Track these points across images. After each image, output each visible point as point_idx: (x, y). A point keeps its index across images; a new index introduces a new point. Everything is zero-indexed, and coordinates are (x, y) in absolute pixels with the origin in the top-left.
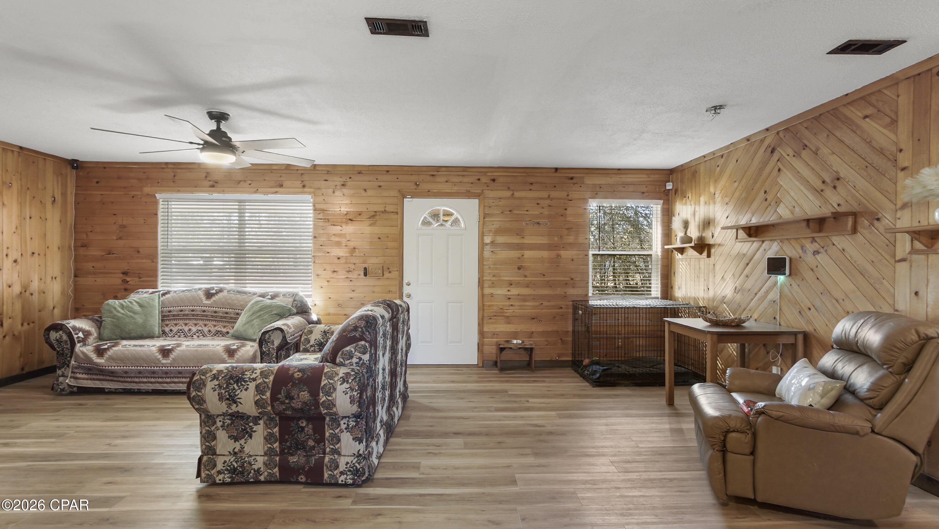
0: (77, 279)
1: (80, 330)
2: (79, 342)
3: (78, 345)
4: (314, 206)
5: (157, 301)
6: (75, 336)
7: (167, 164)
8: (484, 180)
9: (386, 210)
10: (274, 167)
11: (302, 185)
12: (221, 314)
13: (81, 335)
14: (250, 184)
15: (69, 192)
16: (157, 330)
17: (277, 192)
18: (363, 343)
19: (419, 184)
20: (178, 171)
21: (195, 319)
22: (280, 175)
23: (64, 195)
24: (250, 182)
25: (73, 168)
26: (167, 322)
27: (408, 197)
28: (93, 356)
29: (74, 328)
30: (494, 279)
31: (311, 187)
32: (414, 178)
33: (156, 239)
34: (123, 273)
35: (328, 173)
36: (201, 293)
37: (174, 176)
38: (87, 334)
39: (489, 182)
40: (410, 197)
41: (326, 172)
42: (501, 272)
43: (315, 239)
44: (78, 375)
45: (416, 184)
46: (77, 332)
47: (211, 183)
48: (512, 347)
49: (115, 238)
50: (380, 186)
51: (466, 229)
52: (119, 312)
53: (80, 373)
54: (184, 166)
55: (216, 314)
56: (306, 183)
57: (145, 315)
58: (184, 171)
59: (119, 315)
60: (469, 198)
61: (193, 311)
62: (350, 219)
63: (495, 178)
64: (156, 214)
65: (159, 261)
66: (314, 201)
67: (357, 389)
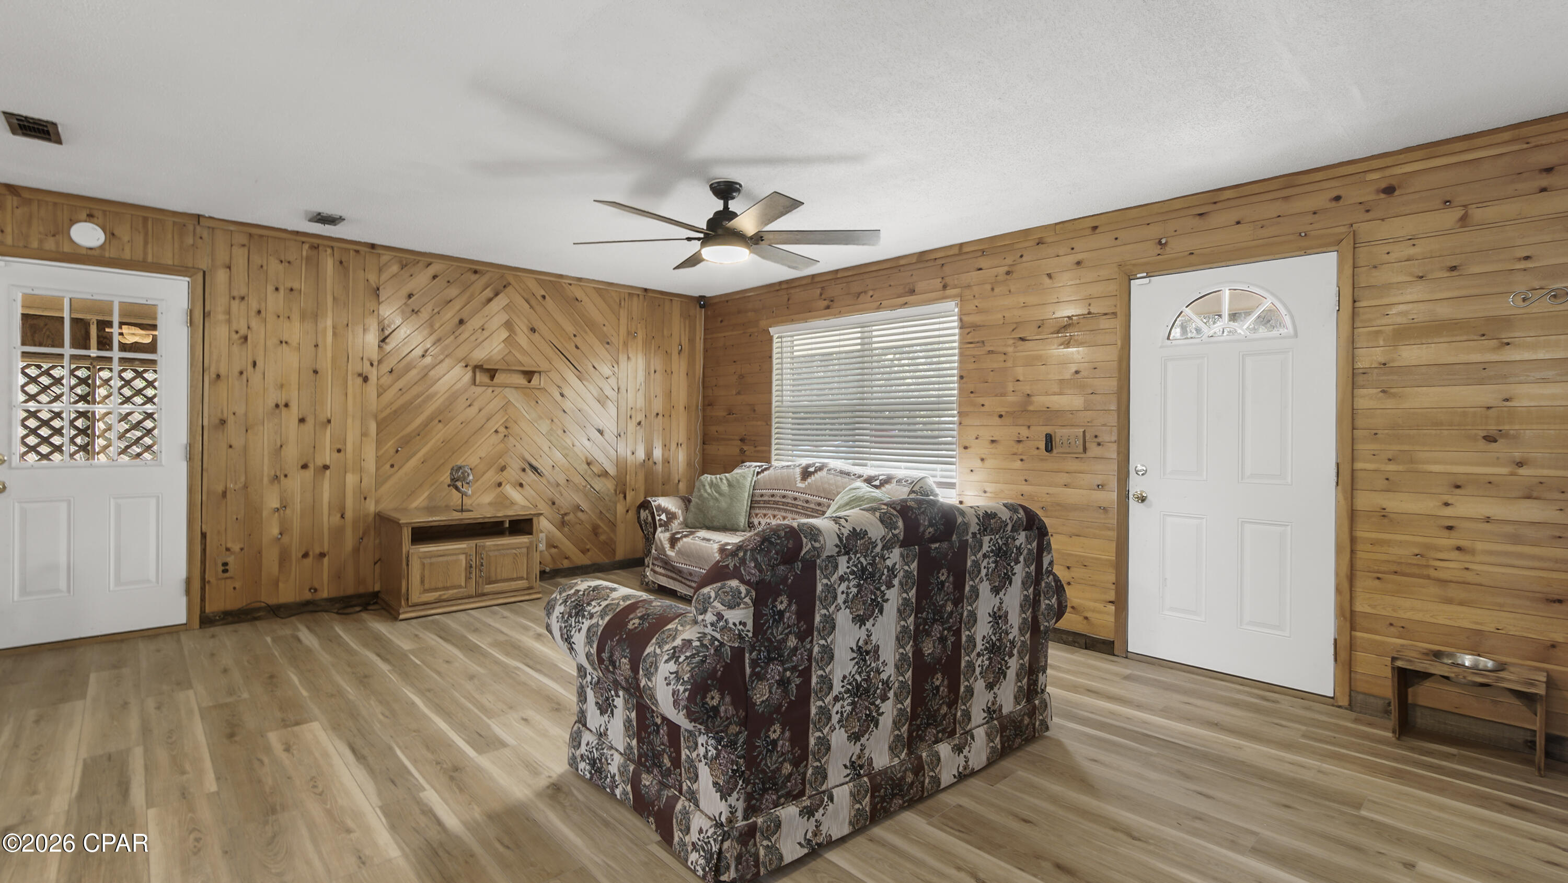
0: (706, 446)
1: (665, 511)
2: (660, 527)
3: (659, 530)
4: (961, 320)
5: (749, 479)
6: (657, 518)
7: (780, 283)
8: (1354, 195)
9: (1092, 311)
10: (902, 262)
11: (941, 285)
12: (812, 506)
13: (663, 517)
14: (871, 296)
15: (698, 338)
16: (742, 521)
17: (906, 303)
18: (734, 583)
19: (1166, 243)
20: (792, 291)
21: (785, 509)
22: (910, 273)
23: (692, 341)
24: (871, 293)
25: (701, 307)
26: (757, 511)
27: (1139, 276)
28: (667, 546)
29: (659, 508)
30: (1392, 467)
31: (955, 287)
32: (1155, 231)
33: (770, 392)
34: (741, 440)
35: (983, 255)
36: (798, 471)
37: (788, 300)
38: (672, 516)
39: (1374, 197)
40: (1145, 274)
41: (980, 253)
42: (1417, 448)
43: (962, 381)
44: (658, 569)
45: (1160, 243)
46: (660, 513)
47: (826, 303)
48: (1452, 675)
49: (734, 393)
50: (1078, 263)
51: (1296, 335)
52: (706, 491)
53: (658, 566)
54: (797, 284)
55: (807, 505)
56: (948, 280)
57: (731, 499)
58: (798, 290)
59: (706, 495)
60: (1306, 254)
61: (784, 497)
62: (1020, 338)
63: (1394, 182)
64: (771, 357)
65: (773, 424)
66: (961, 310)
67: (686, 679)
